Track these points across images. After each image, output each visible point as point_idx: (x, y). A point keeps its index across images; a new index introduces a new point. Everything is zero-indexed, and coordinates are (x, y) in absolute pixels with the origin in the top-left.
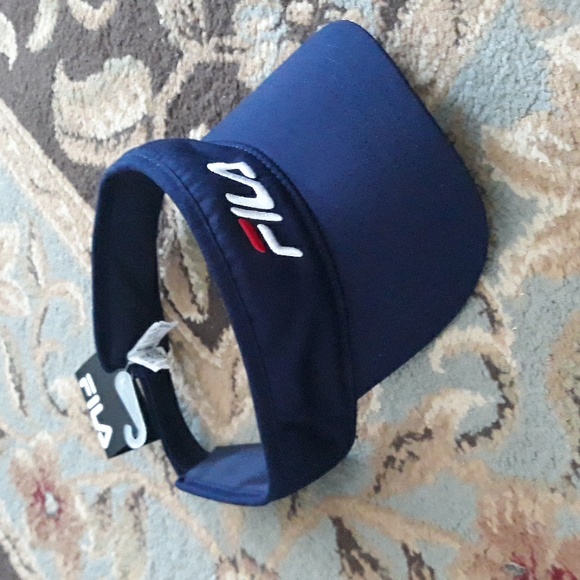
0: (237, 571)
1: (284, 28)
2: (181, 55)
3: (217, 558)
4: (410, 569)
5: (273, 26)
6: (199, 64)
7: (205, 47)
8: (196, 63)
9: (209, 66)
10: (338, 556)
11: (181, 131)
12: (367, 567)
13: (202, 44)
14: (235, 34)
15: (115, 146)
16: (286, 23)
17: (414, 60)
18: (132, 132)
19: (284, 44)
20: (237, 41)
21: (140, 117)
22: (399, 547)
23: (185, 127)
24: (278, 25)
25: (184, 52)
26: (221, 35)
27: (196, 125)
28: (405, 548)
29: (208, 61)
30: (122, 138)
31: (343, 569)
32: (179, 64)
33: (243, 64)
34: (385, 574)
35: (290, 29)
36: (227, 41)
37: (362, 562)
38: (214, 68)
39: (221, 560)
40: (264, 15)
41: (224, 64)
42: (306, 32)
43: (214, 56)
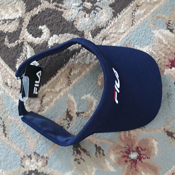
0: (31, 159)
1: (81, 8)
2: (41, 4)
3: (23, 156)
4: (96, 151)
5: (78, 6)
6: (48, 8)
7: (51, 4)
8: (47, 7)
9: (51, 10)
10: (73, 150)
11: (35, 25)
12: (82, 152)
13: (50, 3)
14: (63, 4)
15: (3, 24)
16: (82, 6)
17: (120, 26)
18: (13, 21)
19: (81, 11)
20: (64, 6)
21: (18, 17)
22: (94, 145)
23: (37, 24)
24: (79, 6)
25: (42, 3)
26: (58, 3)
27: (42, 25)
28: (96, 146)
29: (51, 8)
30: (7, 22)
31: (74, 154)
32: (39, 6)
33: (65, 13)
34: (88, 153)
35: (83, 8)
36: (60, 5)
37: (81, 151)
38: (54, 11)
39: (24, 157)
40: (75, 2)
41: (57, 11)
42: (88, 10)
43: (54, 8)
